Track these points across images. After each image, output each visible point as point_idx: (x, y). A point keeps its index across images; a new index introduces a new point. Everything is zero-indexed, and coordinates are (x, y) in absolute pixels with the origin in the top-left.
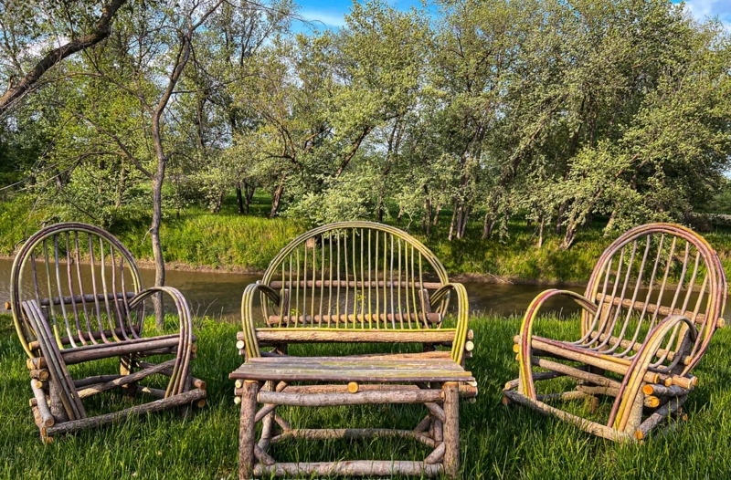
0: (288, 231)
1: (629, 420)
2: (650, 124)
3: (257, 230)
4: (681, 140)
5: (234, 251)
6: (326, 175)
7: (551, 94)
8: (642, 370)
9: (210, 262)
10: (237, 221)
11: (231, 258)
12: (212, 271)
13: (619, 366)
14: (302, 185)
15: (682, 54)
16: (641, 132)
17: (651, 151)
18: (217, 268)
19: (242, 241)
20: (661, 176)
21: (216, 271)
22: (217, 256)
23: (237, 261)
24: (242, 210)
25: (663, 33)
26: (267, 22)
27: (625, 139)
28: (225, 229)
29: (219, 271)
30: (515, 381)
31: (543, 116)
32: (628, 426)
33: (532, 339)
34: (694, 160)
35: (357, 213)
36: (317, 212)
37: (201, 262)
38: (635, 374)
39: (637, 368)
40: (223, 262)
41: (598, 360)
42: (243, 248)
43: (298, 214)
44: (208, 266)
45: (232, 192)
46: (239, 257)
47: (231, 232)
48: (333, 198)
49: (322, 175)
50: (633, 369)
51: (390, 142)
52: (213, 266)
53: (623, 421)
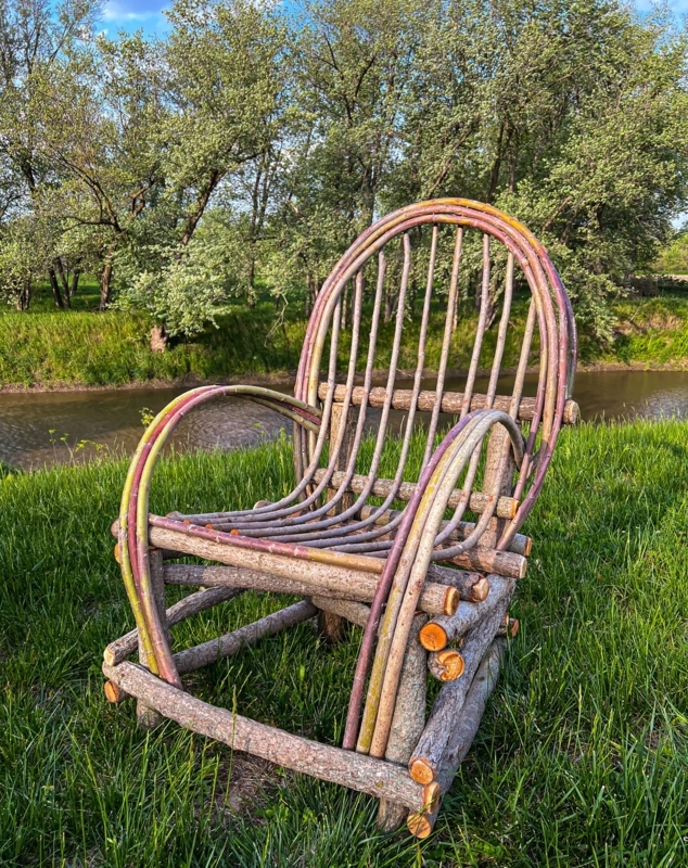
0: (124, 328)
1: (396, 725)
2: (581, 157)
3: (82, 330)
4: (620, 176)
5: (51, 361)
6: (164, 245)
7: (457, 118)
8: (412, 583)
9: (20, 379)
10: (53, 319)
11: (49, 371)
12: (24, 390)
13: (357, 576)
14: (134, 262)
15: (621, 56)
16: (572, 167)
17: (584, 193)
18: (31, 386)
19: (61, 347)
20: (594, 225)
21: (30, 390)
22: (29, 370)
23: (58, 375)
24: (61, 305)
25: (597, 29)
26: (59, 24)
27: (552, 178)
28: (35, 332)
29: (34, 390)
30: (130, 636)
31: (449, 151)
32: (393, 740)
33: (150, 526)
34: (635, 202)
35: (211, 297)
36: (156, 299)
37: (7, 380)
38: (395, 595)
39: (399, 579)
40: (38, 377)
41: (304, 565)
42: (64, 356)
43: (134, 303)
44: (18, 384)
45: (40, 280)
46: (60, 369)
47: (45, 336)
48: (177, 278)
49: (157, 246)
50: (390, 585)
51: (255, 198)
52: (26, 384)
53: (380, 729)
